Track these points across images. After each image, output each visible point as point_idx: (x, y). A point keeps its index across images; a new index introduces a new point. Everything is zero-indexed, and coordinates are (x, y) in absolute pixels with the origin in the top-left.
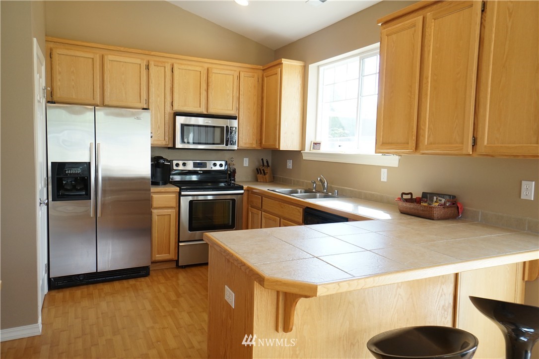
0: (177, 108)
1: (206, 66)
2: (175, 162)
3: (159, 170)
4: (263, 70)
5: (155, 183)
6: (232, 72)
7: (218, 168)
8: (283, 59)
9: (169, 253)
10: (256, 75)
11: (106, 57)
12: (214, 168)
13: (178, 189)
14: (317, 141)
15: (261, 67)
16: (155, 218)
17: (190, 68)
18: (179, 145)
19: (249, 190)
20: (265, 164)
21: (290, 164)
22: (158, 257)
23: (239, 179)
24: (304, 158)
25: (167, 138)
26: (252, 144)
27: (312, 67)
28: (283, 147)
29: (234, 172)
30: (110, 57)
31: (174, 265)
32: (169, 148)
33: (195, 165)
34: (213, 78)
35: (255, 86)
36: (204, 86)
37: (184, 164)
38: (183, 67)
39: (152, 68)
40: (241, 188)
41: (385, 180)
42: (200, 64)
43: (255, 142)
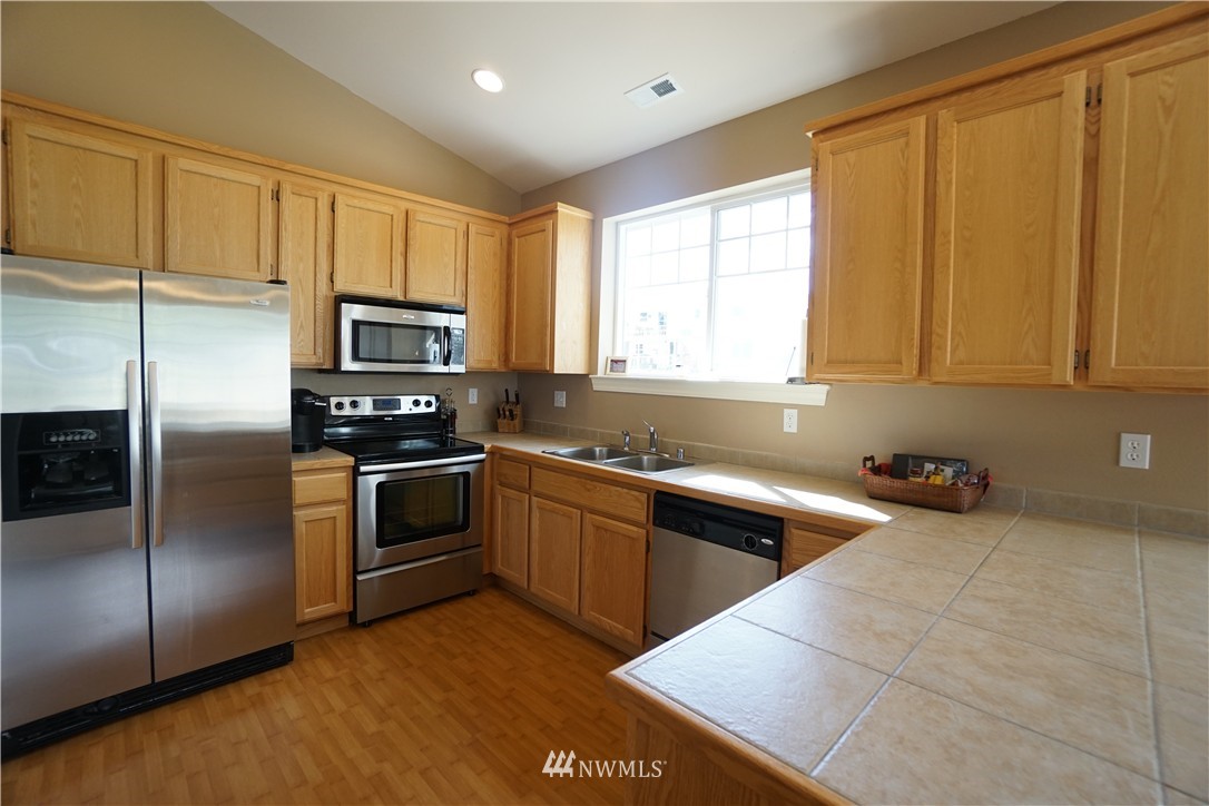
0: (342, 286)
1: (404, 205)
2: (334, 401)
3: (302, 418)
4: (510, 225)
5: (297, 449)
6: (453, 224)
7: (422, 409)
8: (559, 203)
9: (336, 602)
10: (497, 233)
11: (171, 162)
12: (416, 410)
13: (350, 460)
14: (619, 355)
15: (506, 219)
16: (300, 528)
17: (370, 206)
18: (348, 364)
19: (493, 453)
20: (512, 398)
21: (561, 399)
22: (309, 612)
23: (465, 427)
24: (596, 387)
25: (320, 350)
26: (490, 362)
27: (608, 224)
28: (560, 367)
29: (453, 415)
30: (181, 163)
31: (345, 622)
32: (321, 371)
33: (376, 405)
34: (417, 230)
35: (495, 254)
36: (399, 245)
37: (354, 404)
38: (356, 202)
39: (286, 196)
40: (480, 449)
41: (795, 431)
42: (393, 201)
43: (495, 358)
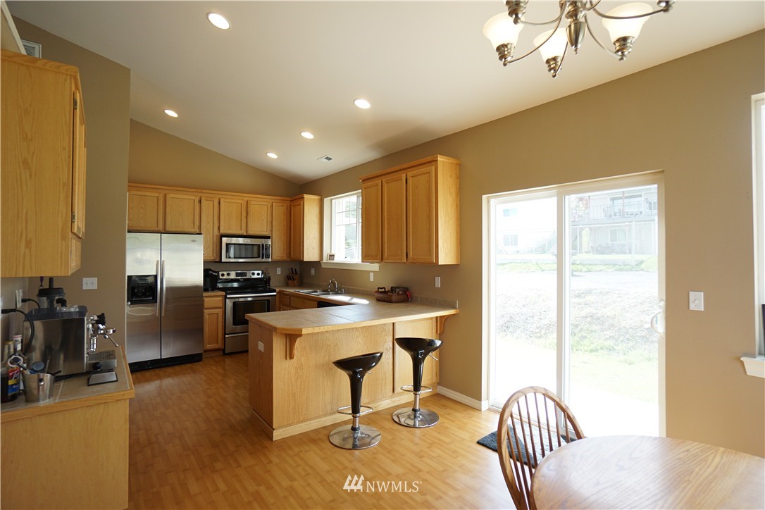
0: (222, 231)
1: (246, 199)
2: (221, 273)
3: (208, 279)
4: (291, 201)
5: (206, 290)
6: (266, 203)
7: (256, 276)
8: (304, 194)
9: (217, 343)
10: (285, 205)
11: (167, 195)
12: (253, 277)
13: (224, 293)
14: (333, 253)
15: (289, 199)
16: (206, 316)
17: (233, 201)
18: (224, 259)
19: (280, 293)
20: (294, 272)
21: (313, 272)
22: (208, 347)
23: (273, 284)
24: (323, 266)
25: (215, 255)
26: (283, 257)
27: (326, 200)
28: (306, 259)
29: (269, 279)
30: (170, 196)
31: (221, 353)
32: (216, 262)
33: (237, 275)
34: (251, 208)
35: (284, 213)
36: (244, 214)
37: (228, 274)
38: (227, 200)
39: (203, 201)
40: (274, 291)
41: (373, 280)
42: (241, 198)
43: (285, 255)
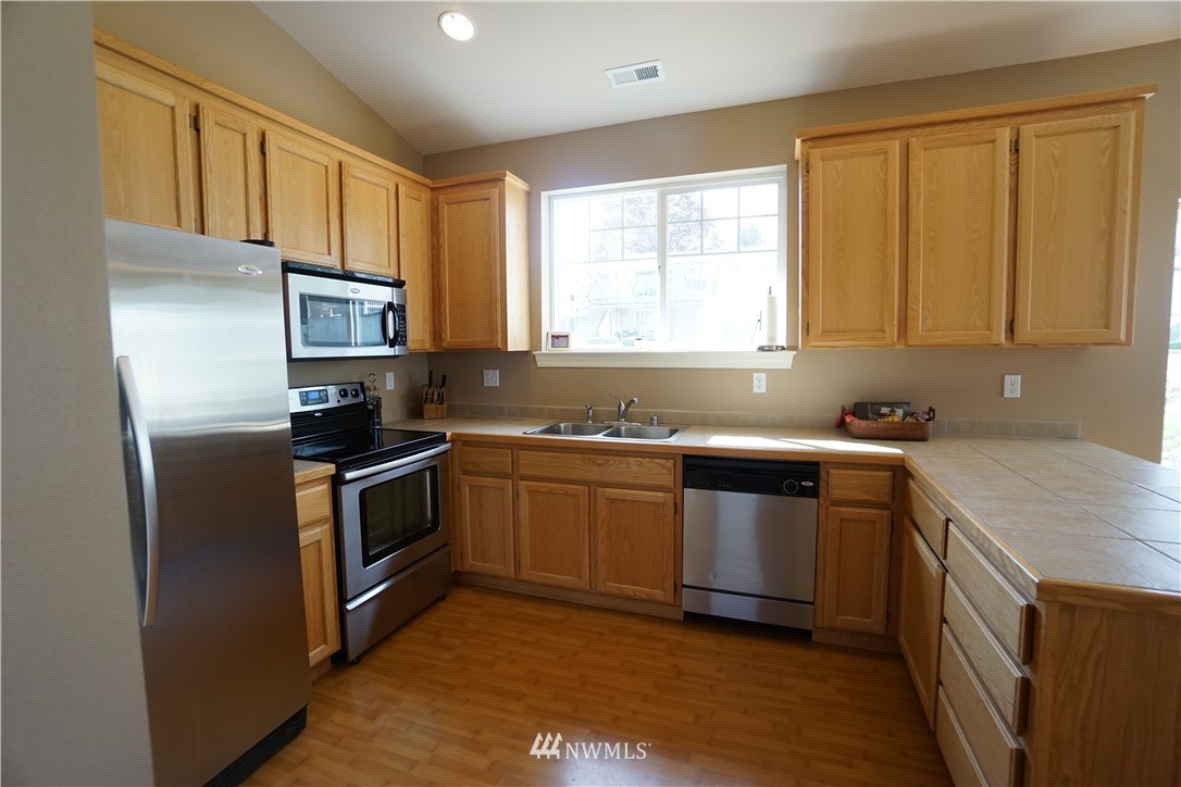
1: (337, 155)
4: (433, 189)
6: (384, 181)
7: (350, 400)
8: (507, 171)
9: (326, 643)
10: (423, 196)
12: (344, 402)
13: (331, 468)
15: (430, 183)
17: (305, 153)
18: (297, 350)
19: (456, 439)
24: (540, 364)
26: (423, 342)
27: (547, 198)
28: (512, 345)
29: (378, 406)
31: (339, 664)
33: (303, 399)
34: (351, 187)
35: (422, 221)
36: (334, 203)
38: (288, 146)
39: (207, 123)
40: (442, 438)
41: (763, 390)
42: (325, 149)
43: (427, 338)
